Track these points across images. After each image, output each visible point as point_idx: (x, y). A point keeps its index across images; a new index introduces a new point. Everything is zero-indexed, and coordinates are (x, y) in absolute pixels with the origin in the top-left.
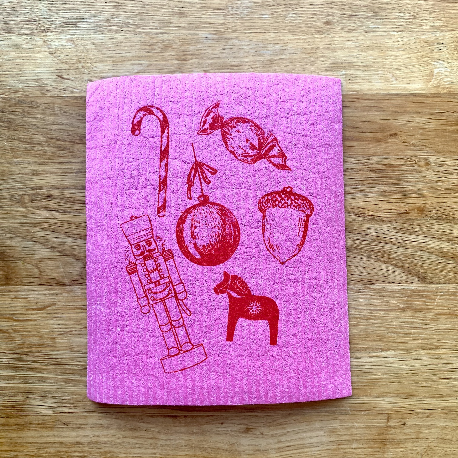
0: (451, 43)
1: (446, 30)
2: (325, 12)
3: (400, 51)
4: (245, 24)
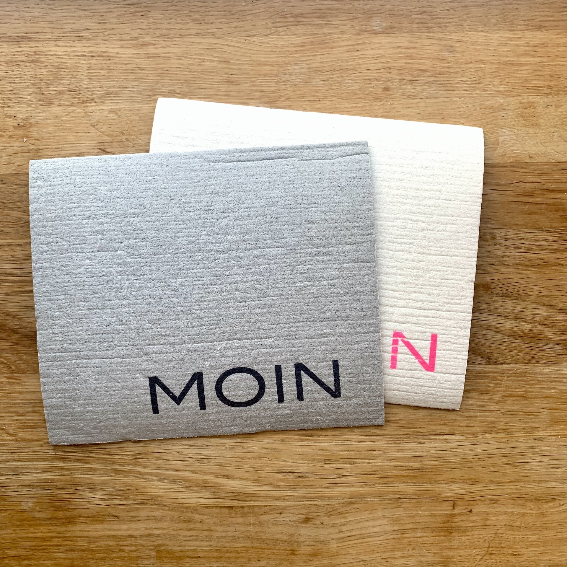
0: (517, 109)
1: (511, 95)
2: (383, 78)
3: (463, 118)
4: (299, 92)
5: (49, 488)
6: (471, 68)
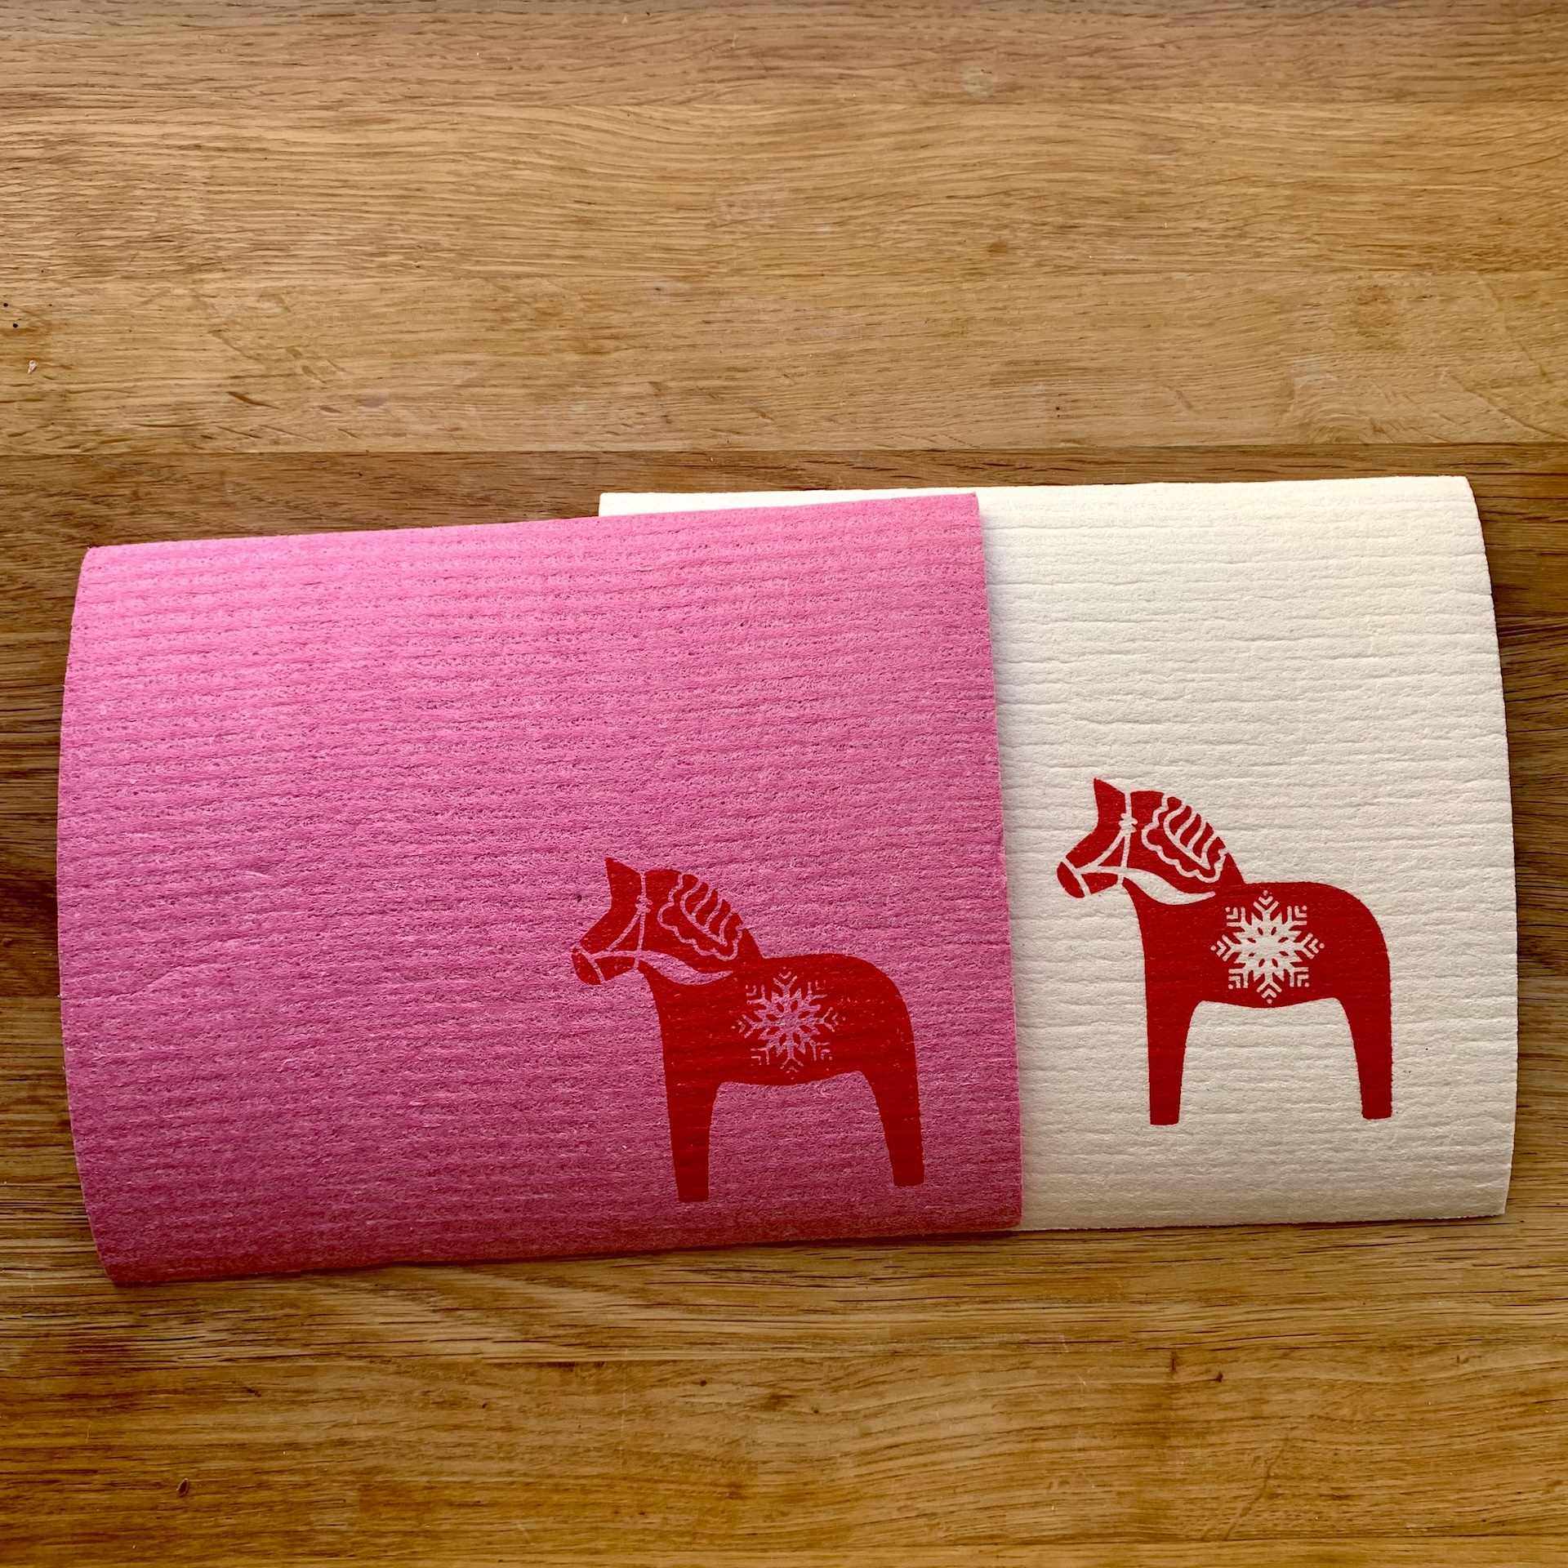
5: (68, 1311)
6: (1223, 196)
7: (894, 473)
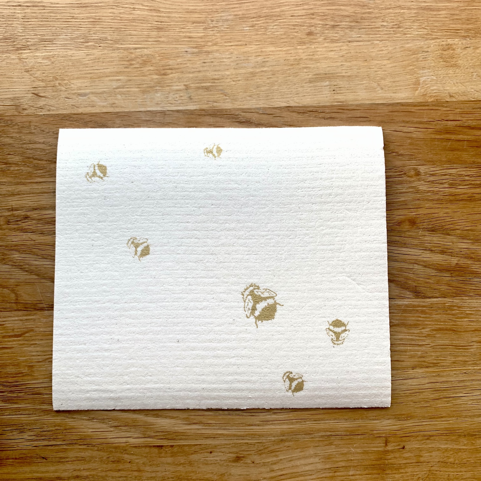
0: (436, 51)
1: (431, 38)
2: (306, 23)
3: (385, 60)
4: (225, 37)
6: (391, 13)
7: (274, 115)
